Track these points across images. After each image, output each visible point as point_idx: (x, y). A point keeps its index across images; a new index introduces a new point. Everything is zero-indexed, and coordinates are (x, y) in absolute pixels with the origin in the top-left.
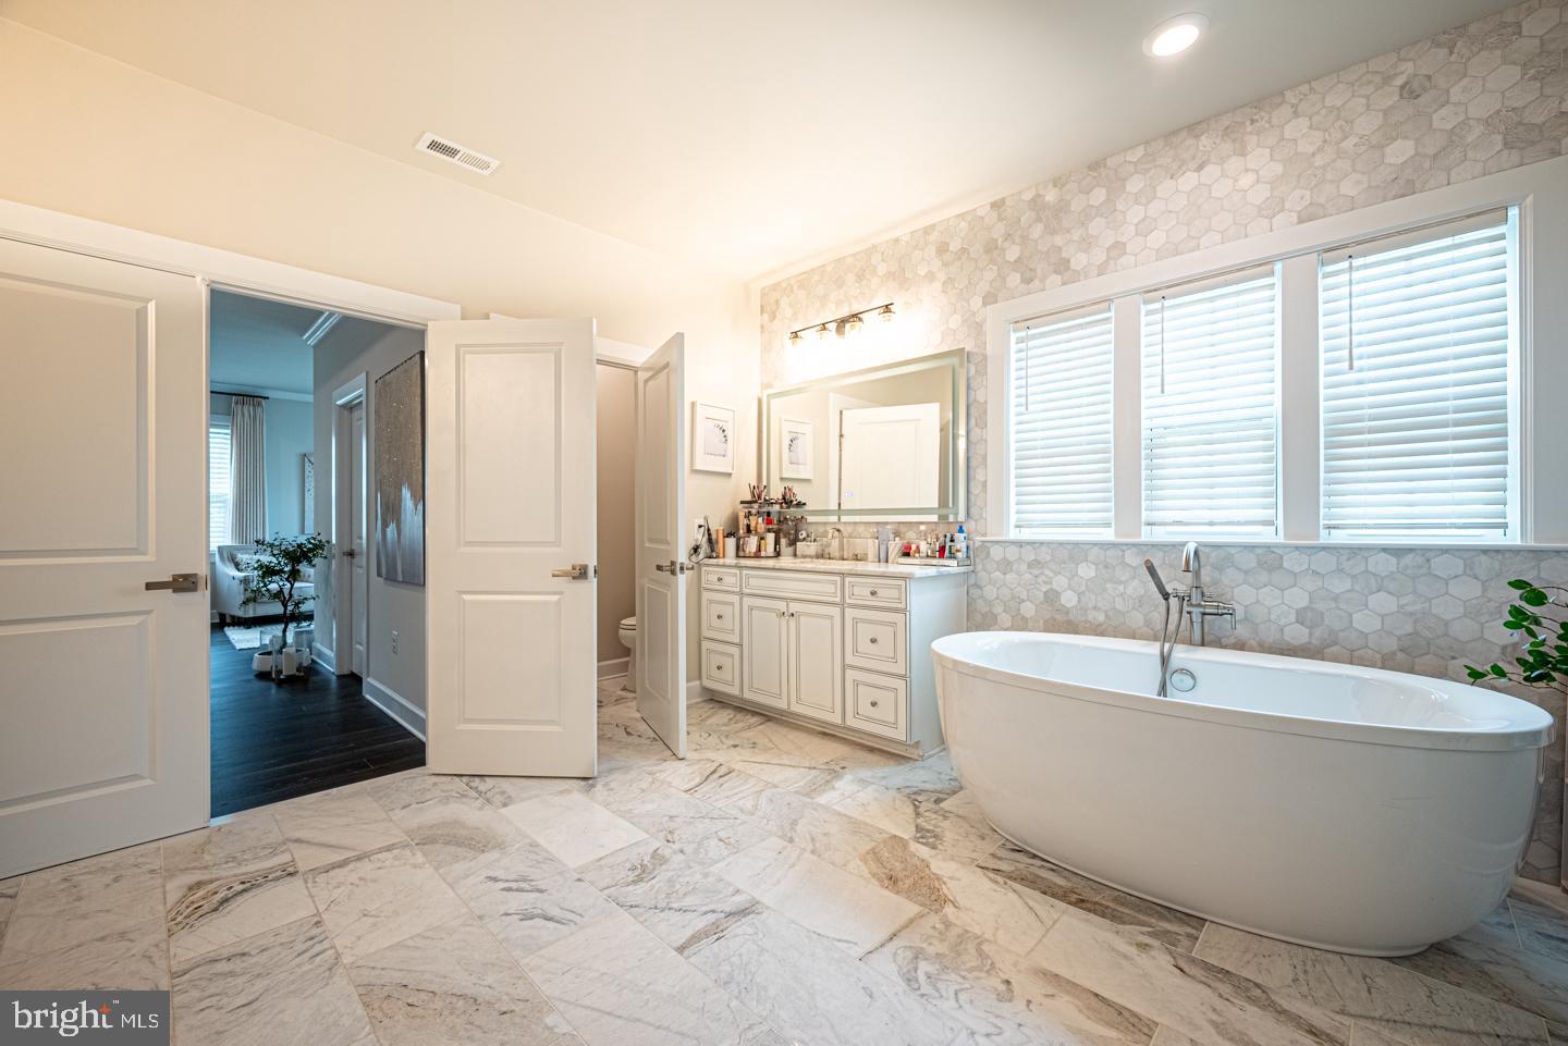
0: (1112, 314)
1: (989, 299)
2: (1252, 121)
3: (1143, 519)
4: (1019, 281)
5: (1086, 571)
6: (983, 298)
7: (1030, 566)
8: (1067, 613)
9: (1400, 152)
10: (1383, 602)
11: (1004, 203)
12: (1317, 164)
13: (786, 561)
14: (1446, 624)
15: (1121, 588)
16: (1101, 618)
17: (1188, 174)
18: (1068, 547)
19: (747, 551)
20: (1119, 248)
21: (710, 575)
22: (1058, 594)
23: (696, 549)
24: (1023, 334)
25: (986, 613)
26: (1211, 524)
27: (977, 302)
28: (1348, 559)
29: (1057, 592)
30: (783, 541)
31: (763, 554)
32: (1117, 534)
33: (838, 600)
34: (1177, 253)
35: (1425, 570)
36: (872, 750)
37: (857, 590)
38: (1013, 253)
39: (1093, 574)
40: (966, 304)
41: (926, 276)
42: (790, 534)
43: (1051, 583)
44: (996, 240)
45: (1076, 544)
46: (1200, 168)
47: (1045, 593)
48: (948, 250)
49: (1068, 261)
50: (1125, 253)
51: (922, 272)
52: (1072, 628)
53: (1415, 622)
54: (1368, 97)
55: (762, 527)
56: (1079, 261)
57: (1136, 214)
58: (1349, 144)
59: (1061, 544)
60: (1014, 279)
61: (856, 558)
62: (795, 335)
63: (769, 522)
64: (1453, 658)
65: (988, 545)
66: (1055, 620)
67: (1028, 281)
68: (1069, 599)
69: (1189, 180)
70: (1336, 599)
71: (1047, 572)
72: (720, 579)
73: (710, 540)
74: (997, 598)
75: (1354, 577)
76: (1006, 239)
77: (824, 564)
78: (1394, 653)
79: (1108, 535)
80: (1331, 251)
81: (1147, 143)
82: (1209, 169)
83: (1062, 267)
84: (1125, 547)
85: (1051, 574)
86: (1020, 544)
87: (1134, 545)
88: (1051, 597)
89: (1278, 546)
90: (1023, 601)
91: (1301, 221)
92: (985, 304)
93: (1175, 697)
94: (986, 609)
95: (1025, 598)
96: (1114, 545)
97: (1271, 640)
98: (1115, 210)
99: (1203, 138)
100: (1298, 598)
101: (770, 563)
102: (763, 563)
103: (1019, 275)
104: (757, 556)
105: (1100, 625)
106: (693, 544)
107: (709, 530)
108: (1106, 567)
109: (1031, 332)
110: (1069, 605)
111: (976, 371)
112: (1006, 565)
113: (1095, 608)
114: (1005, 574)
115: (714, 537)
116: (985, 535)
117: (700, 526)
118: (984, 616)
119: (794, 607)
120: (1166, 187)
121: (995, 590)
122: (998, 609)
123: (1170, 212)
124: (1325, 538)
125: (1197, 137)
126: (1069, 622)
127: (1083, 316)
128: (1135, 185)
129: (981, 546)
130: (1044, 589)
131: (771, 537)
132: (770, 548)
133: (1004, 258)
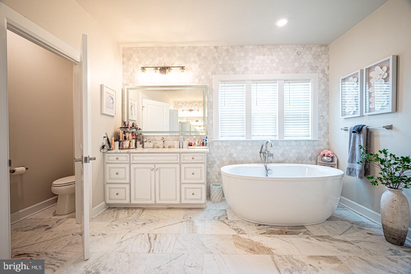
0: (245, 85)
1: (213, 73)
2: (274, 49)
3: (252, 135)
4: (222, 70)
5: (239, 148)
6: (212, 72)
7: (225, 147)
8: (235, 159)
9: (297, 64)
10: (294, 151)
11: (218, 48)
12: (285, 62)
13: (140, 149)
14: (302, 154)
15: (247, 151)
16: (243, 159)
17: (262, 56)
18: (235, 142)
19: (125, 146)
20: (247, 69)
21: (111, 157)
22: (232, 154)
23: (103, 147)
24: (223, 85)
25: (212, 161)
26: (263, 136)
27: (210, 73)
28: (289, 143)
29: (232, 153)
30: (138, 143)
31: (131, 147)
32: (246, 138)
33: (178, 162)
34: (259, 73)
35: (300, 144)
36: (190, 209)
37: (185, 158)
38: (220, 62)
39: (241, 148)
40: (206, 73)
41: (193, 61)
42: (141, 140)
43: (230, 151)
44: (216, 57)
45: (237, 141)
46: (264, 55)
47: (229, 154)
48: (201, 56)
49: (235, 68)
50: (248, 70)
51: (192, 60)
52: (236, 163)
53: (298, 154)
54: (292, 52)
55: (131, 137)
56: (238, 69)
57: (251, 61)
58: (289, 60)
59: (233, 141)
60: (221, 69)
61: (169, 147)
62: (143, 68)
63: (133, 136)
64: (303, 160)
65: (213, 142)
66: (231, 161)
67: (225, 71)
68: (235, 155)
69: (262, 57)
70: (287, 151)
71: (229, 148)
72: (117, 159)
73: (109, 143)
74: (216, 157)
75: (290, 146)
76: (218, 58)
77: (158, 150)
78: (295, 161)
79: (244, 139)
80: (286, 81)
81: (253, 45)
82: (266, 56)
83: (234, 69)
84: (248, 142)
85: (230, 149)
86: (222, 141)
87: (250, 141)
88: (230, 155)
89: (277, 140)
90: (223, 157)
91: (282, 73)
92: (212, 74)
93: (269, 176)
94: (213, 160)
95: (223, 155)
96: (246, 141)
97: (276, 160)
98: (246, 59)
99: (265, 49)
100: (281, 151)
101: (134, 151)
102: (131, 151)
103: (222, 69)
104: (129, 148)
105: (243, 161)
106: (101, 145)
107: (108, 139)
108: (244, 146)
109: (226, 85)
110: (235, 157)
111: (209, 93)
112: (218, 147)
113: (241, 157)
114: (218, 150)
115: (110, 141)
116: (212, 139)
117: (104, 137)
118: (212, 162)
119: (157, 166)
120: (257, 57)
121: (215, 154)
122: (216, 159)
123: (258, 63)
124: (286, 139)
125: (264, 48)
126: (235, 161)
127: (238, 84)
128: (251, 54)
129: (211, 142)
130: (229, 153)
131: (134, 141)
132: (133, 146)
133: (218, 63)
